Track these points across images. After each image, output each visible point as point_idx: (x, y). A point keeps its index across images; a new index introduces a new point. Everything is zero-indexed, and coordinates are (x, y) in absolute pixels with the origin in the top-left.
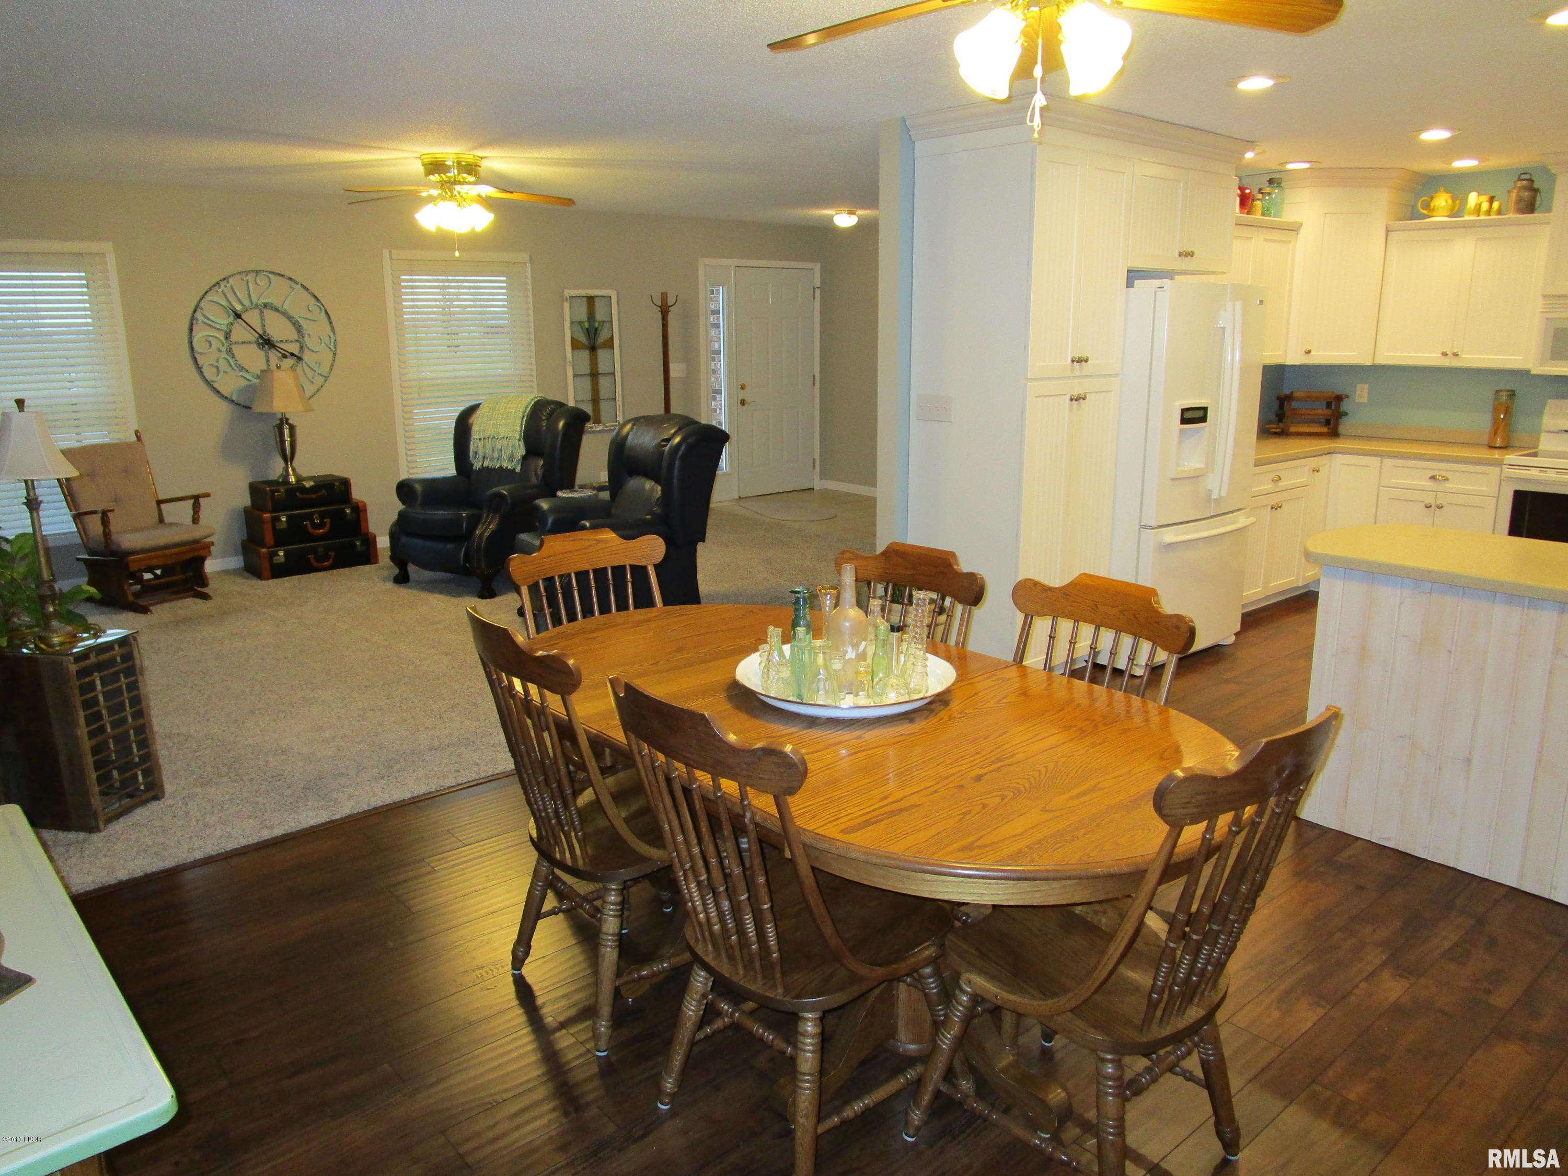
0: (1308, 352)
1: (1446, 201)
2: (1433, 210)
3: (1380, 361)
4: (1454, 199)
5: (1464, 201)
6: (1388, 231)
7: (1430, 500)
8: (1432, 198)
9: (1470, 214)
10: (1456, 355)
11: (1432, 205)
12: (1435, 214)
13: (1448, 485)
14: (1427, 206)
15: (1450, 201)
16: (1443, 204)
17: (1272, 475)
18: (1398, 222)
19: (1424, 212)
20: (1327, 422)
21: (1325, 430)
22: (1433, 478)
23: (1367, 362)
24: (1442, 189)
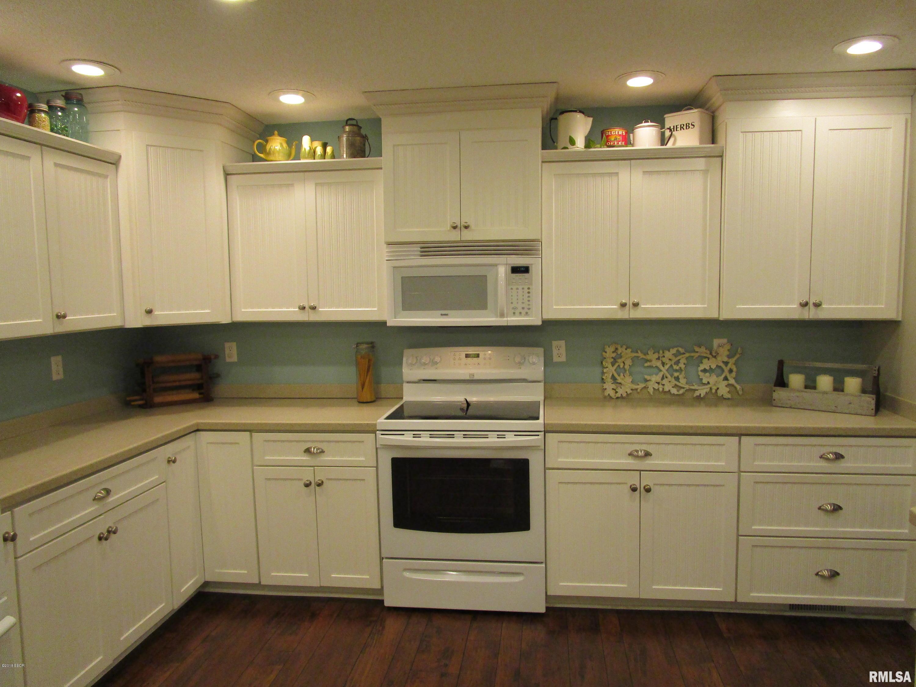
0: (149, 312)
1: (281, 144)
2: (268, 154)
3: (239, 318)
4: (289, 144)
5: (299, 146)
6: (227, 174)
7: (308, 476)
8: (267, 141)
9: (306, 158)
10: (314, 308)
11: (268, 148)
12: (271, 158)
13: (325, 458)
14: (262, 148)
15: (285, 145)
16: (278, 147)
17: (92, 493)
18: (236, 164)
19: (262, 155)
20: (198, 387)
21: (196, 395)
22: (308, 451)
23: (225, 320)
24: (276, 132)
